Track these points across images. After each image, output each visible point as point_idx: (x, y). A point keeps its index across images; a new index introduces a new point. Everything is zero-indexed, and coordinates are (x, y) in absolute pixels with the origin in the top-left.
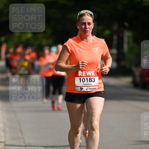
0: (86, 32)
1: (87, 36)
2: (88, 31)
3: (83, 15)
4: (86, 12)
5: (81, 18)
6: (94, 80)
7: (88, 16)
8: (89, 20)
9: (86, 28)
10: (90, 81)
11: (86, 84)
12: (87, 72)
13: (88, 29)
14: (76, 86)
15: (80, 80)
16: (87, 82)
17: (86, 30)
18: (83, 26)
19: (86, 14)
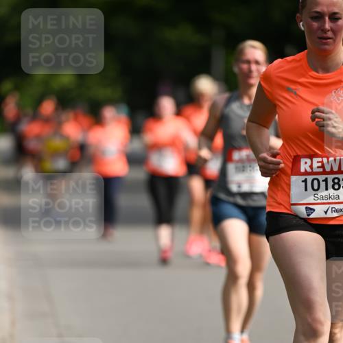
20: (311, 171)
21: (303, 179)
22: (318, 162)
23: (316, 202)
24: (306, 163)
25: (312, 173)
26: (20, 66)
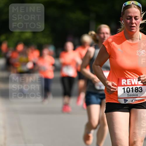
0: (132, 28)
1: (134, 33)
2: (134, 27)
3: (129, 7)
4: (133, 3)
5: (126, 10)
6: (141, 89)
7: (135, 8)
8: (136, 12)
9: (132, 24)
10: (137, 91)
11: (131, 95)
12: (132, 80)
13: (134, 25)
14: (119, 97)
15: (123, 89)
16: (133, 92)
17: (132, 25)
18: (129, 21)
19: (133, 6)
20: (126, 84)
21: (123, 88)
22: (129, 81)
23: (128, 97)
24: (124, 81)
25: (127, 85)
26: (9, 28)
